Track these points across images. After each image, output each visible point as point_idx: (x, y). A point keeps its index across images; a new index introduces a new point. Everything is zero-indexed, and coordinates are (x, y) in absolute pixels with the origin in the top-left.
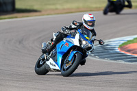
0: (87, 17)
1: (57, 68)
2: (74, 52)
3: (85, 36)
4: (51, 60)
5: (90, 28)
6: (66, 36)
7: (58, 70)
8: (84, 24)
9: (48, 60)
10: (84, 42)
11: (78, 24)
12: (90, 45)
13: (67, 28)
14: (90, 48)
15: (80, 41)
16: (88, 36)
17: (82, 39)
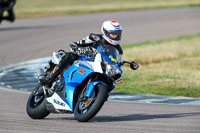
2: (95, 83)
3: (110, 57)
4: (56, 96)
5: (114, 42)
8: (105, 37)
11: (98, 39)
12: (118, 71)
14: (118, 76)
15: (103, 66)
16: (115, 57)
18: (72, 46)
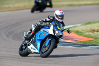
0: (58, 13)
1: (37, 51)
2: (50, 39)
3: (58, 27)
4: (32, 46)
5: (60, 21)
6: (43, 27)
7: (37, 53)
9: (29, 45)
10: (57, 32)
11: (52, 18)
12: (61, 34)
13: (43, 21)
14: (61, 36)
15: (54, 31)
16: (60, 27)
17: (55, 30)
18: (40, 22)
